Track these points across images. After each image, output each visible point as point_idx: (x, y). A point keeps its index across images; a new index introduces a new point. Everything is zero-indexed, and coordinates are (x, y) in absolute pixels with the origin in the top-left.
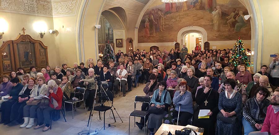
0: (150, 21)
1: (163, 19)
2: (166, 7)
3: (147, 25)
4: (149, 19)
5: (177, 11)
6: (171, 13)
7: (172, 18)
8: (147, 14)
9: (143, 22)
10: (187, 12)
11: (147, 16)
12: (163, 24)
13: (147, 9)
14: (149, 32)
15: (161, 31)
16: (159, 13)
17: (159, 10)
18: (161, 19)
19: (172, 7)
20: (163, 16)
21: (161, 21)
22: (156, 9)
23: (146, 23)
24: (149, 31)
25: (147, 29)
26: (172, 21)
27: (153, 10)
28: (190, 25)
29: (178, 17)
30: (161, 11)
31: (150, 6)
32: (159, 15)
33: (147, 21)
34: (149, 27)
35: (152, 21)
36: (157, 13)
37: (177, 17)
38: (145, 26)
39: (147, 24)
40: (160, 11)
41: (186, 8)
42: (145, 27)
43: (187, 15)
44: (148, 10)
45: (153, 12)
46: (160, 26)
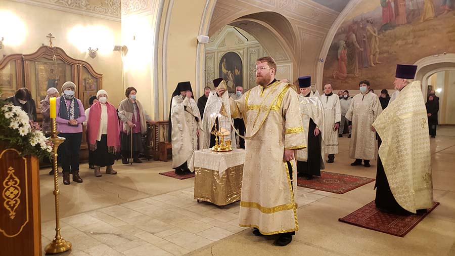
0: (349, 45)
1: (376, 41)
2: (383, 15)
3: (341, 54)
4: (346, 42)
5: (408, 23)
6: (393, 27)
7: (396, 38)
8: (343, 32)
9: (334, 48)
10: (434, 22)
11: (343, 36)
12: (377, 52)
13: (343, 21)
14: (345, 69)
15: (371, 66)
16: (369, 27)
17: (368, 22)
18: (373, 40)
19: (397, 14)
20: (376, 35)
21: (373, 46)
22: (362, 20)
23: (339, 51)
24: (347, 67)
25: (343, 63)
26: (397, 45)
27: (355, 23)
28: (439, 52)
29: (411, 34)
30: (372, 23)
31: (348, 14)
32: (368, 34)
33: (342, 47)
34: (346, 58)
35: (353, 45)
36: (364, 29)
37: (409, 35)
38: (339, 57)
39: (342, 52)
40: (370, 24)
41: (430, 14)
42: (338, 59)
43: (434, 29)
44: (344, 23)
45: (356, 27)
46: (369, 56)
